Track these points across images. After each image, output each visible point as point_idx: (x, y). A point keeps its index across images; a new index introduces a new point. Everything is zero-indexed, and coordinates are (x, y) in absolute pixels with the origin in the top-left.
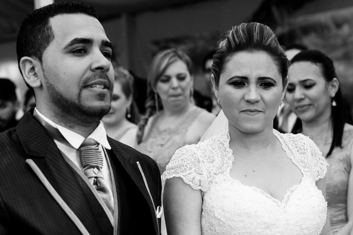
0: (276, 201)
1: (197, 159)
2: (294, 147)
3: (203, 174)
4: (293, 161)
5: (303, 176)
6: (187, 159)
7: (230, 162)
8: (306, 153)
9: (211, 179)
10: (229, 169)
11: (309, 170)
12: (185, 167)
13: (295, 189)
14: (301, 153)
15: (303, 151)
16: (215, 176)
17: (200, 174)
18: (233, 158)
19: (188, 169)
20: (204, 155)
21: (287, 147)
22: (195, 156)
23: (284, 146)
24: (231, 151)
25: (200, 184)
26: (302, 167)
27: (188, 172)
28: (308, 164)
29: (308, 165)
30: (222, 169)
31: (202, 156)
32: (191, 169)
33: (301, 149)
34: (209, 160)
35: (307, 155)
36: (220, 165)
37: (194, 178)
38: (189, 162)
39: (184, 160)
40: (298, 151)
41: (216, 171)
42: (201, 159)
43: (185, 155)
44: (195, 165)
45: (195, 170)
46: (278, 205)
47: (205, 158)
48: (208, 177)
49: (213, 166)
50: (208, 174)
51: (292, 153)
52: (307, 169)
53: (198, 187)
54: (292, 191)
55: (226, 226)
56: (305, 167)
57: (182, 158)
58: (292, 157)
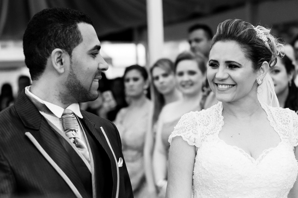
0: (251, 159)
1: (195, 123)
2: (279, 118)
3: (198, 134)
4: (275, 129)
5: (281, 142)
6: (188, 123)
7: (221, 126)
8: (288, 124)
9: (203, 138)
10: (218, 131)
11: (288, 137)
12: (186, 129)
13: (270, 151)
14: (284, 124)
15: (286, 122)
16: (206, 136)
17: (195, 134)
18: (223, 123)
19: (187, 130)
20: (202, 120)
21: (272, 118)
22: (194, 120)
23: (269, 117)
24: (222, 117)
25: (194, 141)
26: (282, 134)
27: (187, 132)
28: (288, 132)
29: (287, 134)
30: (213, 131)
31: (200, 120)
32: (189, 130)
33: (284, 120)
34: (205, 124)
35: (289, 125)
36: (212, 128)
37: (190, 137)
38: (189, 125)
39: (186, 123)
40: (282, 121)
41: (208, 132)
42: (198, 123)
43: (187, 119)
44: (193, 127)
45: (192, 131)
46: (252, 162)
47: (202, 122)
48: (201, 137)
49: (207, 128)
50: (201, 134)
51: (276, 123)
52: (286, 137)
53: (193, 144)
54: (268, 152)
55: (209, 174)
56: (284, 135)
57: (184, 121)
58: (274, 126)
